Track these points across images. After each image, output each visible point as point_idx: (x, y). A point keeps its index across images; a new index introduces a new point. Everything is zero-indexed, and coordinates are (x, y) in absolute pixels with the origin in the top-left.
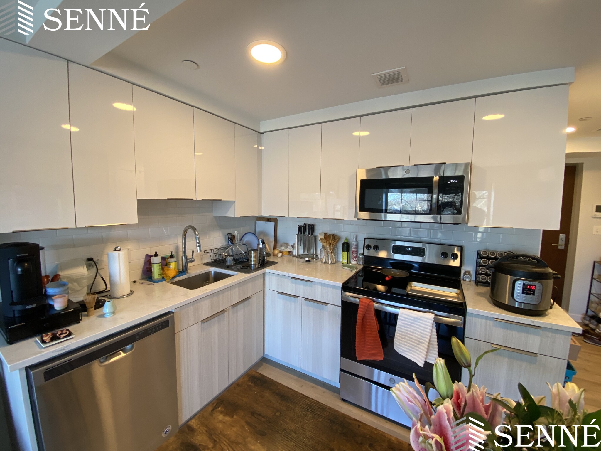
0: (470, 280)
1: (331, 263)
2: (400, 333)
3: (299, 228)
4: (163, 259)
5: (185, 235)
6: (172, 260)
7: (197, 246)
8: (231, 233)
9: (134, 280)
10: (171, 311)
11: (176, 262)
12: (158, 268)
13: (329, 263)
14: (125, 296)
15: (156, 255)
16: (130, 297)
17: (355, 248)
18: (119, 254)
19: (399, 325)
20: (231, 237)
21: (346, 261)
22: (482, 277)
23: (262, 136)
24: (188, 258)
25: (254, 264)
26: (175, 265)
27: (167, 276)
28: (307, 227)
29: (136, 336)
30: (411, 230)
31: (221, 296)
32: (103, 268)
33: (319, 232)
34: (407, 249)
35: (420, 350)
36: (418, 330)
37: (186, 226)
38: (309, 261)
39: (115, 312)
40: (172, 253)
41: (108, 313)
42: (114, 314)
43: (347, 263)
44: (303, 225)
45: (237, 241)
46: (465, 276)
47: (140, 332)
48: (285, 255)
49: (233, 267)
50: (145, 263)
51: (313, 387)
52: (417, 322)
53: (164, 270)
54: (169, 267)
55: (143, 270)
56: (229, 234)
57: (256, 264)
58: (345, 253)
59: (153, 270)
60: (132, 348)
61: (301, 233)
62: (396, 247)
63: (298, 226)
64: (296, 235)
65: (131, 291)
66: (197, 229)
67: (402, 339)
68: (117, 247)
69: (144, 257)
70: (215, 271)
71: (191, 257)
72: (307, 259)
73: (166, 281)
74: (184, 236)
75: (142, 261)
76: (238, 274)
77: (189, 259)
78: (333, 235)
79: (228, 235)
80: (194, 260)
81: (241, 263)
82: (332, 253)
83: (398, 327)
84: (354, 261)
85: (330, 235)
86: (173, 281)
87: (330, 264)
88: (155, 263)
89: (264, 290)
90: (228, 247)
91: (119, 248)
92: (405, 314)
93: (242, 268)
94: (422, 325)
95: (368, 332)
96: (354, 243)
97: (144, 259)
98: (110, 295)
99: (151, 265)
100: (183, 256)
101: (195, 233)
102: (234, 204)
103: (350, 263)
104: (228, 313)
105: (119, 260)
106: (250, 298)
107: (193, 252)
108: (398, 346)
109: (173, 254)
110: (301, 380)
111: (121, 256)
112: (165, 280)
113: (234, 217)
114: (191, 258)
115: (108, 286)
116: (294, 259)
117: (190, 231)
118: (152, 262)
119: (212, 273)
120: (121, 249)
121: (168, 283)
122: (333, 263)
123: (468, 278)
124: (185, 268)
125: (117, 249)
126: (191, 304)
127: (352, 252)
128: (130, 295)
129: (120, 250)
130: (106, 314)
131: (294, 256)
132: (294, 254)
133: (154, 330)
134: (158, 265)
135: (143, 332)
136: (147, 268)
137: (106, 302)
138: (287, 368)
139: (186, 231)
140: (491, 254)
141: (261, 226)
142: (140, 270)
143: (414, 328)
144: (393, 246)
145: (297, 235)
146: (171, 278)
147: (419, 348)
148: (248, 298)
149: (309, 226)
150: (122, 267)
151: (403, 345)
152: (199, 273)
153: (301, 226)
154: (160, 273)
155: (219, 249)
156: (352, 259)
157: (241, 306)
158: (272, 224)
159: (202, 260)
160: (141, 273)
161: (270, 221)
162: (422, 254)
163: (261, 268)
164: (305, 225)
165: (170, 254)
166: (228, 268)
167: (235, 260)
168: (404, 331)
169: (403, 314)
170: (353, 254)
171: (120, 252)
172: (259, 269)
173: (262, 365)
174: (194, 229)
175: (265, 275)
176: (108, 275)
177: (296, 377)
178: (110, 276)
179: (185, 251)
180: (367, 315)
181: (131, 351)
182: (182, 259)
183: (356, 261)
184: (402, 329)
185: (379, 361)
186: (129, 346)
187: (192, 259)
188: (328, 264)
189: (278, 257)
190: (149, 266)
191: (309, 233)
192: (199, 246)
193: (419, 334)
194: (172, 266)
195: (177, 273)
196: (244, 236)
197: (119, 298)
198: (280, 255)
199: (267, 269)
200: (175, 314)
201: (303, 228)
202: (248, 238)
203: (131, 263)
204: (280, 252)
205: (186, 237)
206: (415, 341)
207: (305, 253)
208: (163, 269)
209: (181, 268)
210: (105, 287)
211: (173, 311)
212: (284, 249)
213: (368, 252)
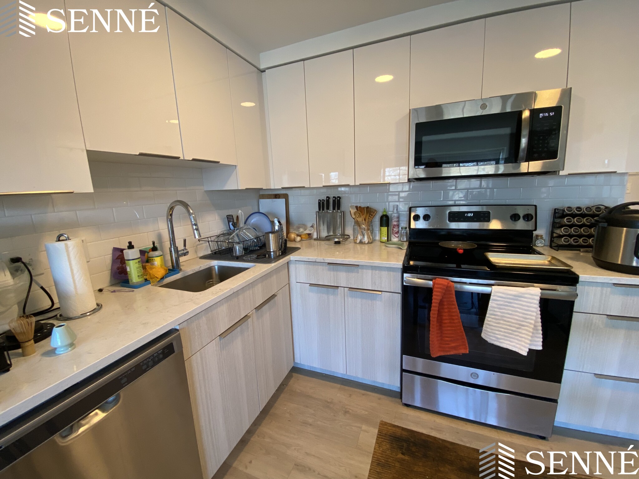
0: (543, 245)
1: (369, 243)
2: (493, 317)
3: (319, 203)
4: (142, 252)
5: (171, 215)
6: (157, 253)
7: (194, 230)
8: (231, 215)
9: (99, 288)
10: (174, 328)
11: (162, 256)
12: (137, 265)
13: (366, 242)
14: (88, 314)
15: (131, 246)
16: (98, 314)
17: (396, 222)
18: (66, 246)
19: (491, 307)
20: (232, 220)
21: (386, 238)
22: (565, 239)
23: (263, 76)
24: (179, 249)
25: (273, 252)
26: (161, 260)
27: (152, 276)
28: (331, 201)
29: (121, 379)
30: (468, 191)
31: (241, 297)
32: (43, 274)
33: (348, 206)
34: (467, 215)
35: (520, 335)
36: (518, 310)
37: (171, 202)
38: (338, 243)
39: (74, 342)
40: (154, 243)
41: (61, 347)
42: (73, 347)
43: (388, 241)
44: (325, 199)
45: (242, 224)
46: (538, 241)
47: (128, 371)
48: (304, 239)
49: (244, 258)
50: (114, 261)
51: (363, 395)
52: (517, 300)
53: (146, 269)
54: (153, 264)
55: (111, 272)
56: (228, 215)
57: (276, 251)
58: (385, 229)
59: (128, 270)
60: (117, 400)
61: (323, 210)
62: (452, 214)
63: (319, 200)
64: (316, 212)
65: (98, 305)
66: (189, 204)
67: (495, 325)
68: (62, 235)
69: (111, 252)
70: (219, 265)
71: (183, 248)
72: (336, 240)
73: (152, 284)
74: (170, 217)
75: (108, 258)
76: (255, 265)
77: (180, 251)
78: (368, 208)
79: (227, 217)
80: (188, 252)
81: (252, 252)
82: (368, 229)
83: (490, 310)
84: (396, 237)
85: (364, 208)
86: (163, 283)
87: (367, 244)
88: (131, 258)
89: (289, 283)
90: (231, 232)
91: (66, 236)
92: (501, 293)
93: (258, 257)
94: (524, 303)
95: (446, 321)
96: (396, 215)
97: (111, 255)
98: (61, 315)
99: (125, 263)
100: (171, 247)
101: (189, 211)
102: (235, 170)
103: (390, 240)
104: (252, 319)
105: (68, 255)
106: (276, 296)
107: (185, 241)
108: (489, 334)
109: (155, 245)
110: (346, 388)
111: (70, 249)
112: (150, 284)
113: (237, 189)
114: (183, 250)
115: (56, 300)
116: (316, 242)
117: (179, 209)
118: (126, 258)
119: (215, 268)
120: (70, 238)
121: (156, 286)
122: (370, 242)
123: (541, 243)
124: (176, 263)
125: (61, 238)
126: (203, 313)
127: (392, 226)
128: (97, 312)
129: (68, 239)
130: (57, 350)
131: (315, 240)
132: (315, 236)
133: (151, 363)
134: (137, 261)
135: (133, 369)
136: (118, 268)
137: (55, 329)
138: (324, 376)
139: (172, 209)
140: (578, 209)
141: (266, 205)
142: (107, 272)
143: (512, 309)
144: (450, 213)
145: (318, 212)
146: (158, 280)
147: (520, 333)
148: (274, 296)
149: (334, 199)
150: (76, 268)
151: (497, 332)
152: (197, 270)
153: (323, 200)
154: (140, 274)
155: (218, 236)
156: (393, 235)
157: (266, 307)
158: (282, 201)
159: (196, 252)
160: (110, 275)
161: (279, 198)
162: (486, 219)
163: (283, 256)
164: (328, 199)
165: (152, 246)
166: (238, 259)
167: (245, 249)
168: (499, 314)
169: (497, 292)
170: (395, 229)
171: (68, 242)
172: (281, 257)
173: (292, 376)
174: (185, 205)
175: (289, 264)
176: (53, 284)
177: (339, 386)
178: (56, 284)
179: (173, 240)
180: (445, 300)
181: (116, 405)
182: (171, 251)
183: (397, 237)
184: (496, 312)
185: (461, 354)
186: (111, 399)
187: (185, 251)
188: (365, 244)
189: (296, 242)
190: (121, 265)
191: (334, 209)
192: (197, 229)
193: (521, 315)
194: (157, 261)
195: (166, 271)
196: (249, 218)
197: (79, 318)
198: (298, 239)
199: (291, 256)
200: (180, 332)
201: (325, 202)
202: (254, 220)
203: (89, 263)
204: (298, 235)
205: (172, 217)
206: (514, 325)
207: (329, 235)
208: (144, 268)
209: (170, 264)
210: (50, 303)
211: (178, 328)
212: (302, 232)
213: (415, 224)
